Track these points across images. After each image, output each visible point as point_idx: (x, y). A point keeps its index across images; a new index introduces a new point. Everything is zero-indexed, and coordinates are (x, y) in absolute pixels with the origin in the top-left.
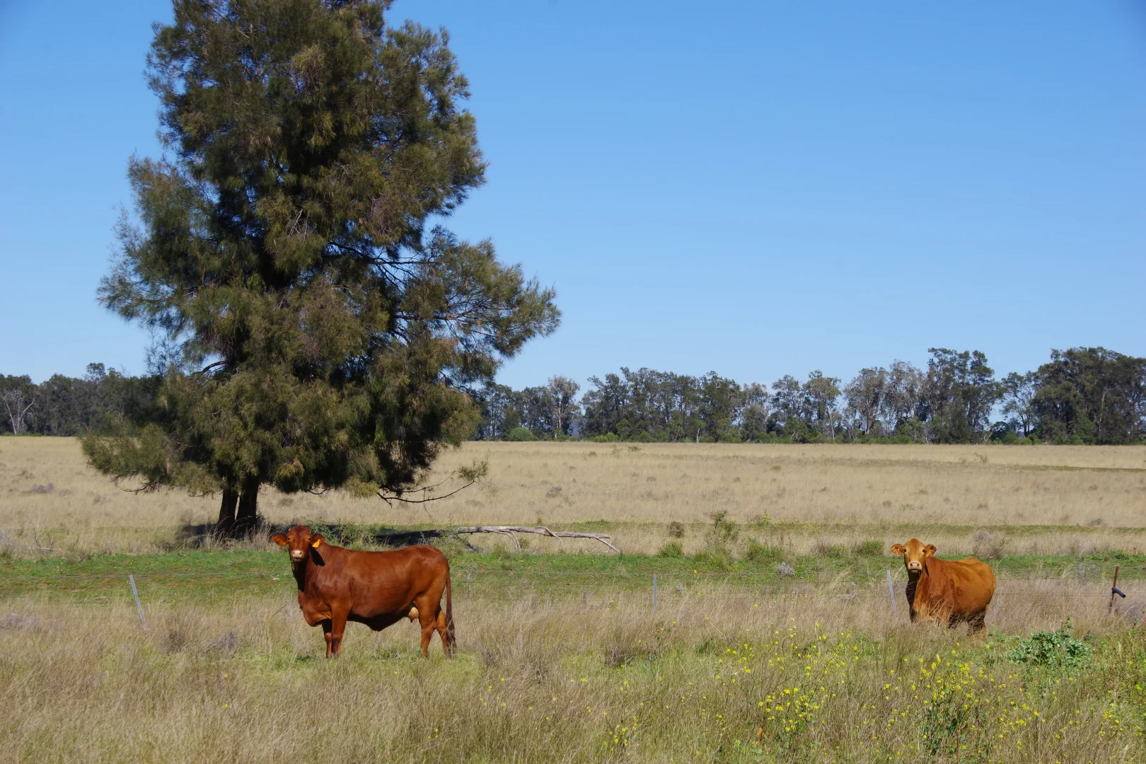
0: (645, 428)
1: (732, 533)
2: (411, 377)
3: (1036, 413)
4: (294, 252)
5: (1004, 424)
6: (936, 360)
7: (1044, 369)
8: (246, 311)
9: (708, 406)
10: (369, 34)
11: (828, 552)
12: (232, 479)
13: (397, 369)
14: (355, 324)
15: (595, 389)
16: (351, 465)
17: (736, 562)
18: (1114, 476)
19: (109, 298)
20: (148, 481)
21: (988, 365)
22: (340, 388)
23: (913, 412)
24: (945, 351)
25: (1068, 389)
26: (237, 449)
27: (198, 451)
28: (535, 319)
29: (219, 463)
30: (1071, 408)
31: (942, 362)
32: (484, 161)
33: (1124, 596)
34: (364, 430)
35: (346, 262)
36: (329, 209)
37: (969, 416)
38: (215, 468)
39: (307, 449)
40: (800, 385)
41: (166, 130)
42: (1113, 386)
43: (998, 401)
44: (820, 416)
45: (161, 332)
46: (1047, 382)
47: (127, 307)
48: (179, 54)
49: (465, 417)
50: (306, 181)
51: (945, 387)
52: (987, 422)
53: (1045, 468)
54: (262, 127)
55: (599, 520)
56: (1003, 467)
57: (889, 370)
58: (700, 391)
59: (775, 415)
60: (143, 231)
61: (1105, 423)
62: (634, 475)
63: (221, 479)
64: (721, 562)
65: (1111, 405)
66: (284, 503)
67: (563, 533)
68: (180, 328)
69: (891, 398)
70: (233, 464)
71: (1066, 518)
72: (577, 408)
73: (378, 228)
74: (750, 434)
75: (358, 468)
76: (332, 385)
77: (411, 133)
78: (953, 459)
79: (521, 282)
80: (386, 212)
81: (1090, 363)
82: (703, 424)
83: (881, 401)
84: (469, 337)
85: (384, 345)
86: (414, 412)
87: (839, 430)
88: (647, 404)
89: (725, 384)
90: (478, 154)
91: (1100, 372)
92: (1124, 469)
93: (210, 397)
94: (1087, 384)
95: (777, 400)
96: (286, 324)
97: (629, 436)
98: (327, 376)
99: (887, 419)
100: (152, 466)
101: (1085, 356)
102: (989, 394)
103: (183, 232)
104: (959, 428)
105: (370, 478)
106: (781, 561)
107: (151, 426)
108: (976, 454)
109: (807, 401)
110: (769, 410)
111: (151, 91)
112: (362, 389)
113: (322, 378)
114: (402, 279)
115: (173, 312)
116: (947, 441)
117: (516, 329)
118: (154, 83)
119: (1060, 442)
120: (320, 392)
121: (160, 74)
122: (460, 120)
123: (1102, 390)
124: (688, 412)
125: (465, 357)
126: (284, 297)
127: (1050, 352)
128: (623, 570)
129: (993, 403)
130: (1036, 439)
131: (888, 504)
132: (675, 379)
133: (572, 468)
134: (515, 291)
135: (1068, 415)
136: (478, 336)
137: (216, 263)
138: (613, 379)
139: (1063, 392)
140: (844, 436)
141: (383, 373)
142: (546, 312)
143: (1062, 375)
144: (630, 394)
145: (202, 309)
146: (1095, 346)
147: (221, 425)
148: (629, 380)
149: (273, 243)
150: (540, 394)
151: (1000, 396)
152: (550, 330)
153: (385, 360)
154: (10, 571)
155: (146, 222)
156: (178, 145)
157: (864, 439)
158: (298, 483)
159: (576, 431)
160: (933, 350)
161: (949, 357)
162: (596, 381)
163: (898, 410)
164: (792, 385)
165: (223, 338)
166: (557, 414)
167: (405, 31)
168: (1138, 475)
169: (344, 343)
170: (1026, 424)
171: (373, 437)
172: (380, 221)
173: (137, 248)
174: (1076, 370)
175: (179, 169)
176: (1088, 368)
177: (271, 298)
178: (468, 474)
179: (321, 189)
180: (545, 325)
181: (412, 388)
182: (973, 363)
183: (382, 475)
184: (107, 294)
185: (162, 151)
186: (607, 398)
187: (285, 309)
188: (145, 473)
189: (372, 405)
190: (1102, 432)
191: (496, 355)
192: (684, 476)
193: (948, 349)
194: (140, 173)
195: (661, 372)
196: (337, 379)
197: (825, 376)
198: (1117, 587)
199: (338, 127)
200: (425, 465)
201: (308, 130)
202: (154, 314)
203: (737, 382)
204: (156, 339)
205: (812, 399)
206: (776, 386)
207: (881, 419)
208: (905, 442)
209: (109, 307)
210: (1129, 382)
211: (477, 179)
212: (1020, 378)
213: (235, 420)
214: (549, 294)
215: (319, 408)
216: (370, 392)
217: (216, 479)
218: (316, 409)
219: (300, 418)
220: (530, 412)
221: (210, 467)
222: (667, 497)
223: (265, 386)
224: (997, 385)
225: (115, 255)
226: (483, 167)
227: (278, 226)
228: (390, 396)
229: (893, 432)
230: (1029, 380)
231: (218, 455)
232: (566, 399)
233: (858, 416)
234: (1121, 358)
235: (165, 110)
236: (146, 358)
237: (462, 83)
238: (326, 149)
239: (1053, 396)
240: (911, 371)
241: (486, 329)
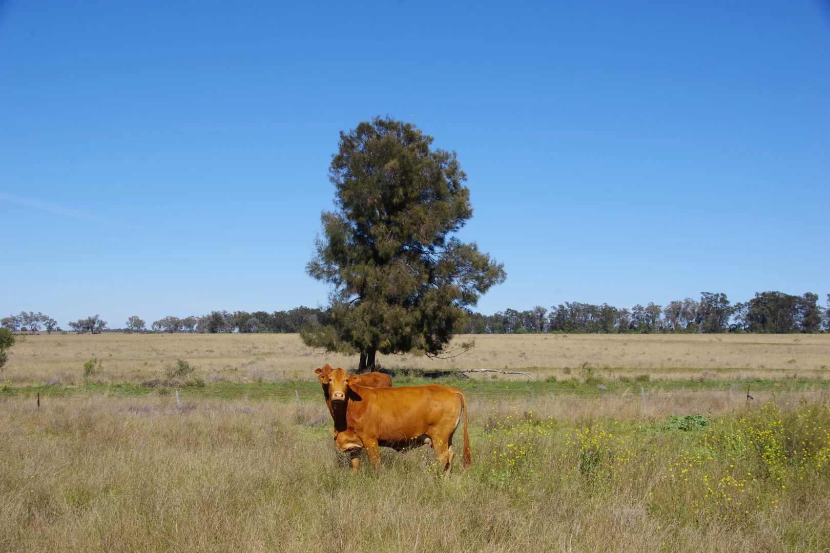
0: (576, 328)
1: (591, 372)
2: (438, 303)
3: (749, 320)
4: (387, 249)
5: (735, 325)
6: (704, 297)
7: (752, 301)
8: (367, 275)
9: (603, 318)
10: (422, 154)
11: (625, 380)
12: (362, 349)
13: (432, 299)
14: (414, 280)
15: (554, 311)
16: (413, 342)
17: (580, 385)
18: (776, 347)
19: (310, 271)
20: (327, 349)
21: (727, 299)
22: (407, 309)
23: (694, 320)
24: (708, 293)
25: (763, 310)
26: (363, 335)
27: (347, 336)
28: (494, 277)
29: (356, 342)
30: (764, 318)
31: (707, 298)
32: (472, 208)
33: (752, 399)
34: (418, 327)
35: (410, 253)
36: (402, 231)
37: (720, 321)
38: (354, 344)
39: (392, 335)
40: (644, 309)
41: (338, 199)
42: (783, 308)
43: (732, 315)
44: (653, 322)
45: (334, 285)
46: (754, 306)
47: (317, 275)
48: (341, 166)
49: (464, 321)
50: (392, 218)
51: (709, 309)
52: (727, 324)
53: (747, 343)
54: (373, 195)
55: (533, 366)
56: (728, 343)
57: (683, 302)
58: (600, 312)
59: (633, 322)
60: (325, 241)
61: (780, 324)
62: (561, 347)
63: (357, 349)
64: (573, 384)
65: (782, 316)
66: (403, 360)
67: (510, 372)
68: (340, 283)
69: (685, 314)
70: (361, 342)
71: (748, 365)
72: (546, 319)
73: (422, 237)
74: (622, 330)
75: (416, 343)
76: (404, 306)
77: (439, 196)
78: (707, 340)
79: (488, 260)
80: (426, 230)
81: (773, 298)
82: (601, 326)
83: (680, 315)
84: (466, 285)
85: (428, 290)
86: (440, 318)
87: (661, 328)
88: (577, 317)
89: (611, 308)
90: (469, 205)
91: (777, 302)
92: (783, 344)
93: (352, 312)
94: (771, 307)
95: (634, 315)
96: (384, 281)
97: (569, 331)
98: (401, 303)
99: (683, 324)
100: (328, 343)
101: (770, 295)
102: (728, 312)
103: (342, 242)
104: (715, 327)
105: (421, 348)
106: (601, 383)
107: (329, 326)
108: (716, 337)
109: (647, 315)
110: (631, 319)
111: (331, 183)
112: (417, 309)
113: (398, 303)
114: (437, 260)
115: (337, 276)
116: (709, 333)
117: (487, 281)
118: (332, 180)
119: (760, 333)
120: (398, 310)
121: (334, 176)
122: (463, 190)
123: (778, 310)
124: (595, 321)
125: (463, 294)
126: (383, 269)
127: (755, 294)
128: (528, 388)
129: (730, 316)
130: (750, 331)
131: (670, 359)
132: (589, 306)
133: (535, 344)
134: (486, 264)
135: (764, 321)
136: (470, 284)
137: (355, 255)
138: (562, 307)
139: (761, 311)
140: (664, 331)
141: (426, 301)
142: (500, 273)
143: (760, 303)
144: (569, 313)
145: (349, 275)
146: (775, 291)
147: (356, 325)
148: (569, 307)
149: (378, 245)
150: (530, 314)
151: (733, 313)
152: (502, 282)
153: (428, 296)
154: (260, 388)
155: (327, 238)
156: (341, 205)
157: (672, 331)
158: (388, 350)
159: (546, 330)
160: (703, 293)
161: (710, 296)
162: (554, 308)
163: (688, 319)
164: (641, 309)
165: (357, 287)
166: (538, 322)
167: (437, 153)
168: (788, 346)
169: (408, 289)
170: (745, 325)
171: (423, 329)
172: (424, 234)
173: (323, 249)
174: (767, 301)
175: (341, 215)
176: (772, 300)
177: (378, 269)
178: (466, 346)
179: (398, 221)
180: (499, 279)
181: (439, 308)
182: (721, 298)
183: (427, 346)
184: (310, 269)
185: (335, 208)
186: (559, 315)
187: (384, 274)
188: (325, 346)
189: (422, 315)
190: (779, 328)
191: (478, 293)
192: (583, 348)
193: (709, 292)
194: (325, 217)
195: (583, 303)
196: (406, 304)
197: (655, 304)
198: (749, 394)
199: (406, 194)
200: (447, 342)
201: (393, 196)
202: (329, 277)
203: (616, 308)
204: (332, 288)
205: (649, 315)
206: (633, 309)
207: (680, 323)
208: (691, 333)
209: (310, 275)
210: (790, 306)
211: (469, 215)
212: (742, 305)
213: (362, 323)
214: (501, 266)
215: (397, 317)
216: (421, 310)
217: (355, 348)
218: (396, 317)
219: (389, 321)
220: (526, 321)
221: (352, 343)
222: (572, 357)
223: (373, 307)
224: (732, 308)
225: (313, 253)
226: (472, 210)
227: (380, 238)
228: (429, 311)
229: (685, 329)
230: (746, 306)
231: (355, 338)
232: (541, 316)
233: (670, 322)
234: (787, 296)
235: (337, 191)
236: (328, 297)
237: (463, 175)
238: (400, 204)
239: (756, 313)
240: (693, 302)
241: (473, 281)
